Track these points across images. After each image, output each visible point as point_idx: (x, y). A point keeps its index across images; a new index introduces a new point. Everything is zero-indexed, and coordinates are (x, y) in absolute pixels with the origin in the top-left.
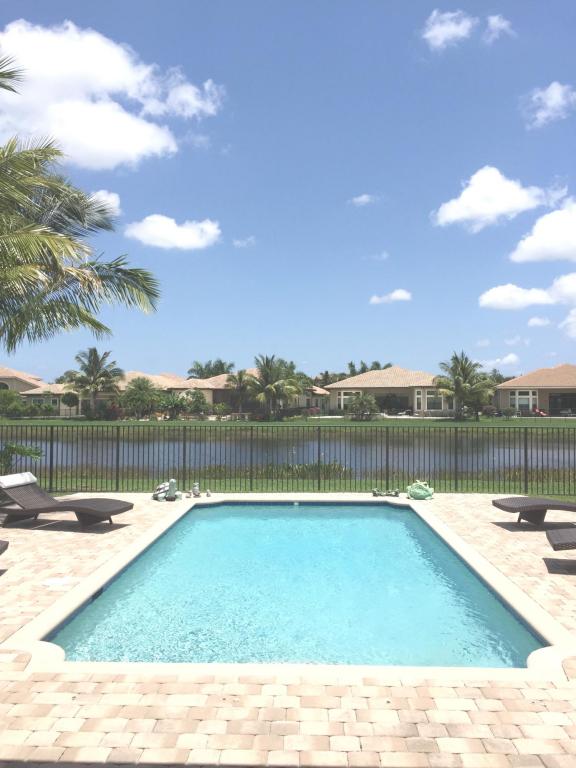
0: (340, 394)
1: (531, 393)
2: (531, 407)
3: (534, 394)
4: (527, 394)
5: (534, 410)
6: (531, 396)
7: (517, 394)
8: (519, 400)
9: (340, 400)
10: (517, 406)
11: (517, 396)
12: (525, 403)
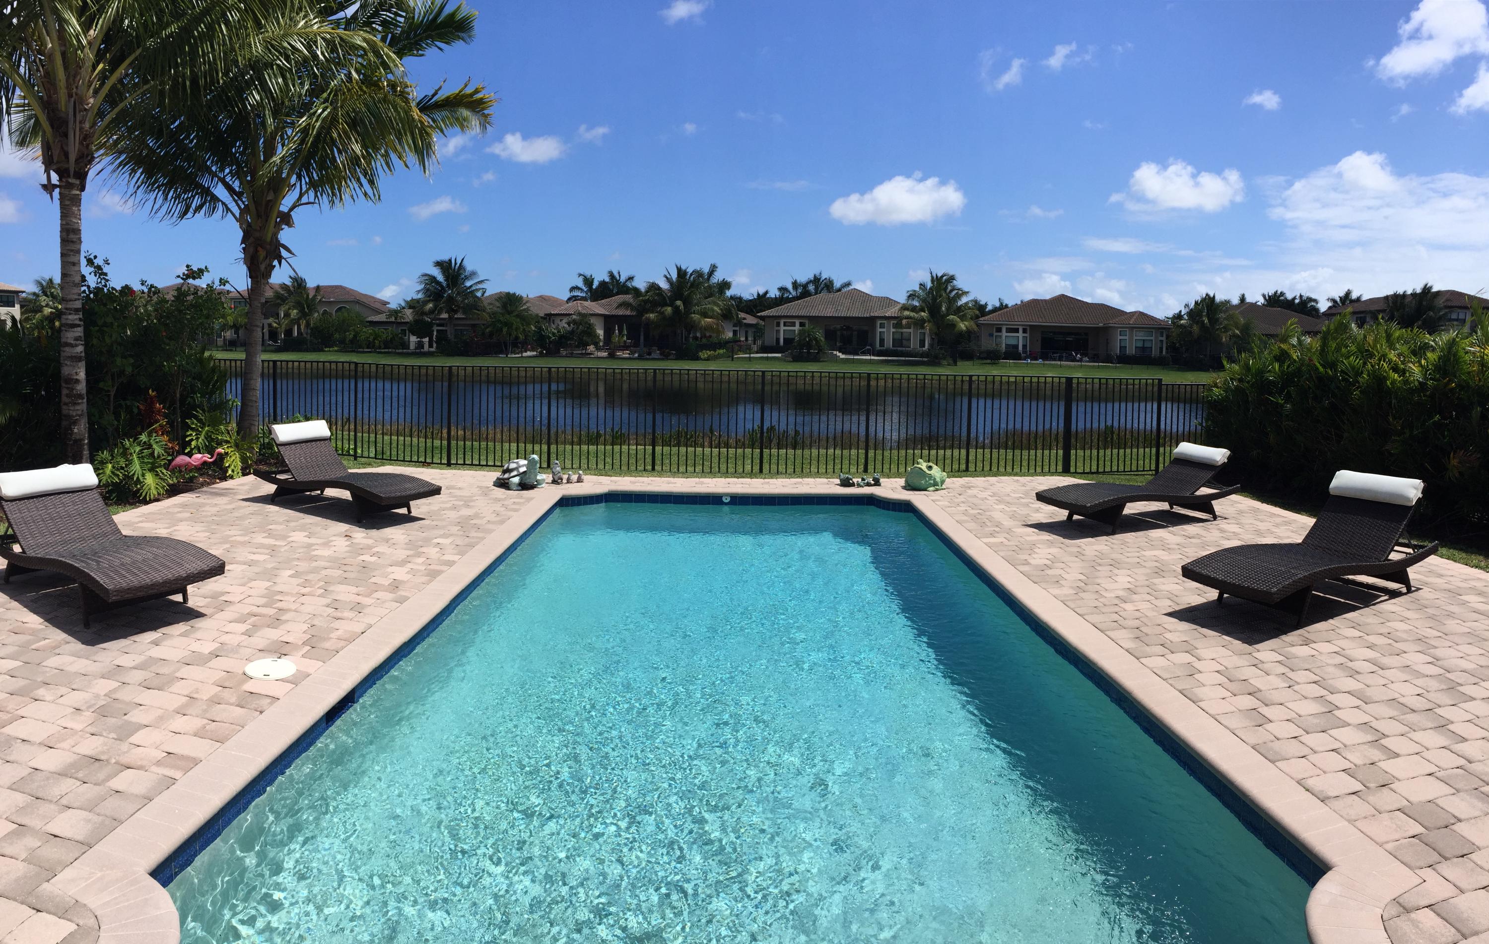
0: (778, 325)
1: (1021, 331)
2: (1020, 348)
3: (1025, 331)
4: (1017, 331)
5: (1025, 351)
6: (1020, 334)
7: (1004, 330)
8: (1006, 339)
9: (778, 332)
10: (1004, 346)
11: (1004, 333)
12: (1012, 342)
